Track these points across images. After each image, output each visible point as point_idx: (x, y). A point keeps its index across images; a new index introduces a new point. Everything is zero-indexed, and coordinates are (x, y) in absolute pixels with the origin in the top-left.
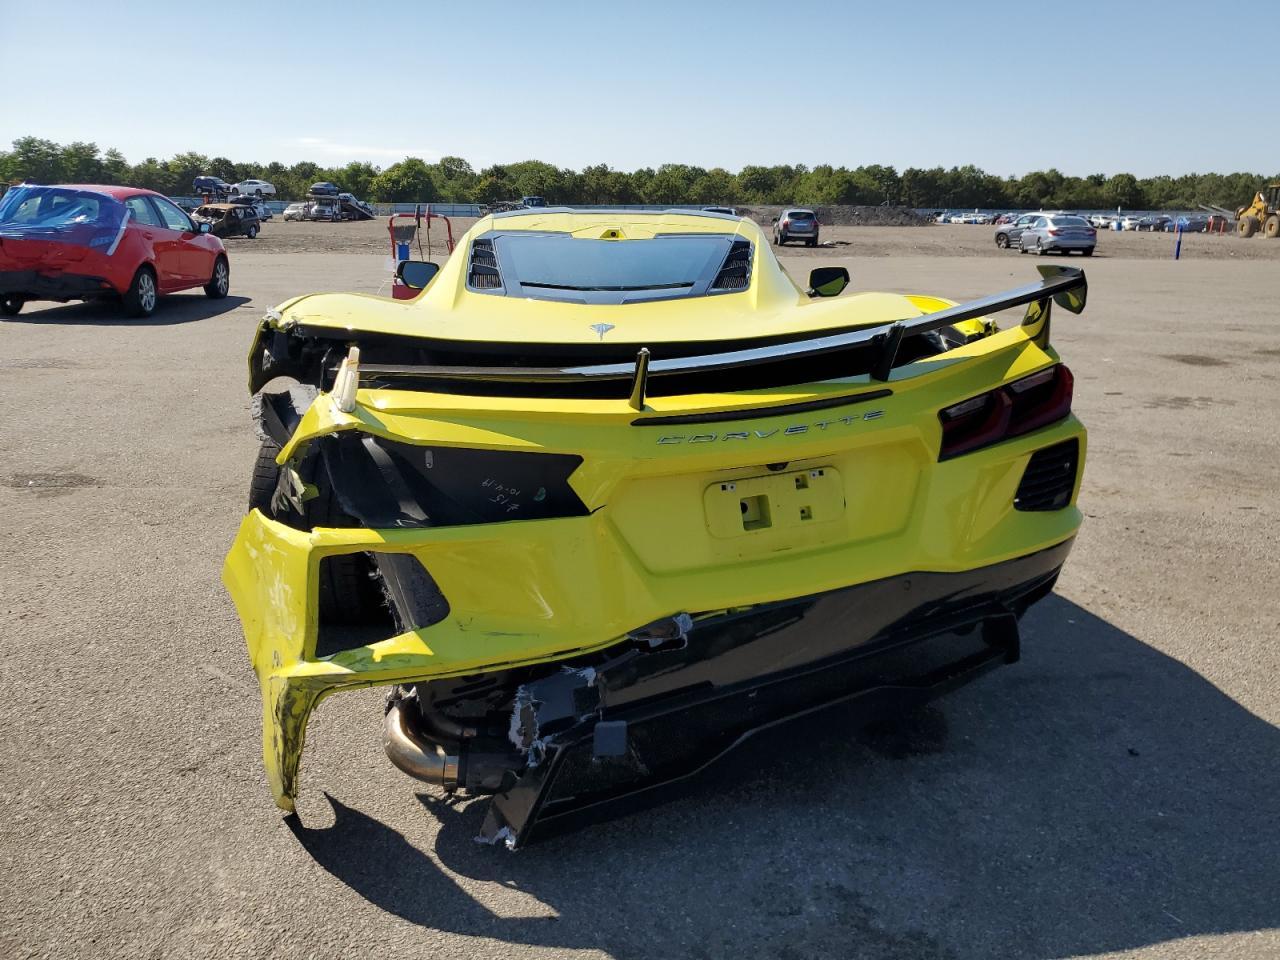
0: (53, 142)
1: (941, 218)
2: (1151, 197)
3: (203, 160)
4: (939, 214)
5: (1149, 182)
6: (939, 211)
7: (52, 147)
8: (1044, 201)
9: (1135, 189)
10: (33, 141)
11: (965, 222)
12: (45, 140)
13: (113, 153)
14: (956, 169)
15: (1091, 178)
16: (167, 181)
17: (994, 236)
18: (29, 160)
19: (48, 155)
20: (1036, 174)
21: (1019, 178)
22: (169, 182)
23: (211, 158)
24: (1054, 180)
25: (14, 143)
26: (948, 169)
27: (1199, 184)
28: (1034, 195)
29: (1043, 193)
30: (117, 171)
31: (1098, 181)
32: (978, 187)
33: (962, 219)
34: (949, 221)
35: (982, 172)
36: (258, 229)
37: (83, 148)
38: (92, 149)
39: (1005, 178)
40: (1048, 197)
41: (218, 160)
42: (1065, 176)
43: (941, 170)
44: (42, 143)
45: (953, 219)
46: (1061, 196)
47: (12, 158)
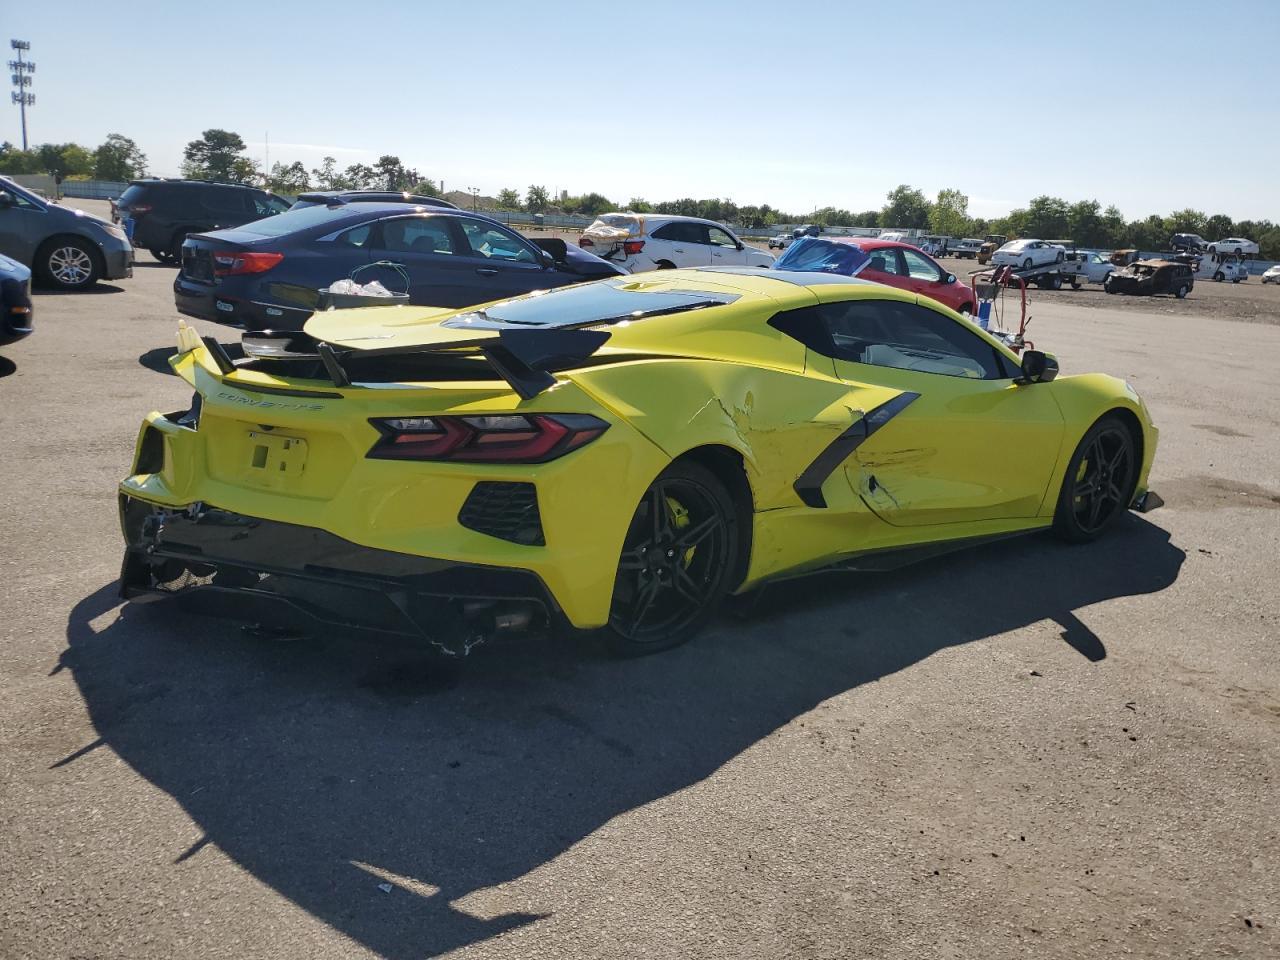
0: (1064, 200)
3: (1200, 217)
7: (1062, 205)
10: (1047, 199)
12: (1058, 198)
13: (1112, 211)
16: (1157, 237)
18: (1041, 218)
19: (1057, 211)
22: (1159, 238)
23: (1209, 215)
25: (1032, 202)
30: (1112, 227)
36: (1189, 289)
37: (1087, 206)
38: (1095, 206)
41: (1217, 218)
44: (1055, 202)
47: (1027, 214)
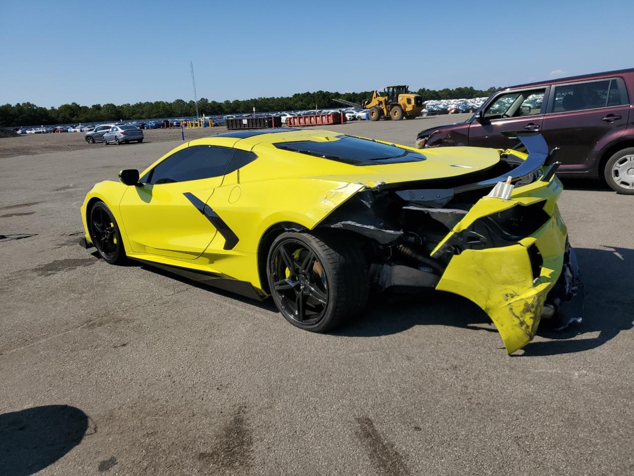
1: (19, 132)
2: (125, 114)
4: (17, 130)
5: (122, 107)
6: (16, 128)
8: (74, 119)
9: (116, 110)
11: (36, 133)
14: (18, 104)
15: (94, 106)
17: (84, 138)
20: (65, 105)
21: (57, 107)
24: (76, 108)
26: (13, 104)
27: (144, 107)
28: (68, 116)
29: (73, 115)
31: (97, 107)
32: (35, 113)
33: (33, 131)
34: (26, 133)
35: (35, 106)
39: (49, 108)
40: (76, 117)
42: (80, 106)
43: (9, 106)
45: (28, 132)
46: (83, 116)
